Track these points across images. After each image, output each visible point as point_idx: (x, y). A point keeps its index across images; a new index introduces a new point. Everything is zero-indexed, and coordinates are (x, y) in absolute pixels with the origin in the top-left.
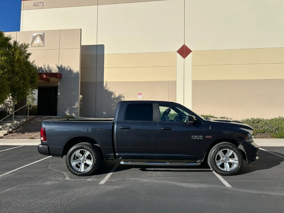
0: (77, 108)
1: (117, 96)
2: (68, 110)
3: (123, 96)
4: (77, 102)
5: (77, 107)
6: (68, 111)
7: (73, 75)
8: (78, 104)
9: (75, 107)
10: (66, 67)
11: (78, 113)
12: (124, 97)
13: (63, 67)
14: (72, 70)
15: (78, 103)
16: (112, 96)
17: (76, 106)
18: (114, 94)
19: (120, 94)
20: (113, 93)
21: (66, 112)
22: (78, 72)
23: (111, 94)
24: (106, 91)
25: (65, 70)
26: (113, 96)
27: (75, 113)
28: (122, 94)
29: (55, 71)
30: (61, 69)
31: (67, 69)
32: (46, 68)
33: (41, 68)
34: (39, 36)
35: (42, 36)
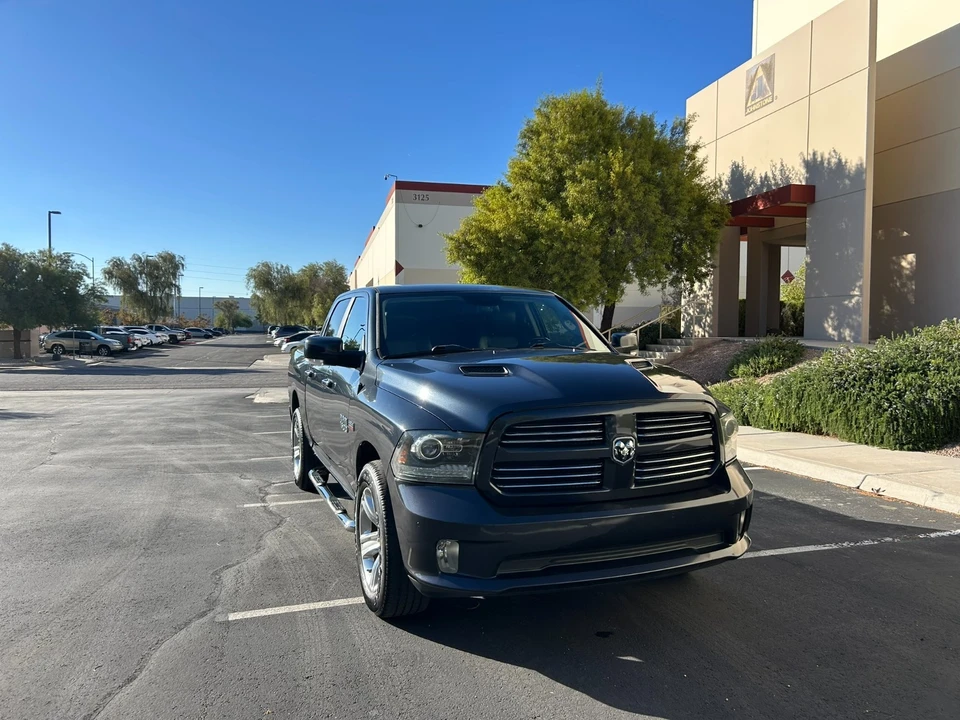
0: (856, 310)
2: (832, 315)
4: (858, 284)
5: (858, 303)
6: (832, 319)
7: (847, 182)
8: (861, 291)
9: (850, 305)
10: (826, 156)
11: (860, 325)
13: (819, 159)
14: (843, 161)
15: (860, 287)
17: (854, 301)
21: (826, 325)
22: (861, 165)
25: (823, 168)
27: (852, 328)
29: (799, 177)
30: (812, 166)
31: (829, 163)
32: (777, 173)
33: (766, 176)
34: (761, 73)
35: (768, 68)
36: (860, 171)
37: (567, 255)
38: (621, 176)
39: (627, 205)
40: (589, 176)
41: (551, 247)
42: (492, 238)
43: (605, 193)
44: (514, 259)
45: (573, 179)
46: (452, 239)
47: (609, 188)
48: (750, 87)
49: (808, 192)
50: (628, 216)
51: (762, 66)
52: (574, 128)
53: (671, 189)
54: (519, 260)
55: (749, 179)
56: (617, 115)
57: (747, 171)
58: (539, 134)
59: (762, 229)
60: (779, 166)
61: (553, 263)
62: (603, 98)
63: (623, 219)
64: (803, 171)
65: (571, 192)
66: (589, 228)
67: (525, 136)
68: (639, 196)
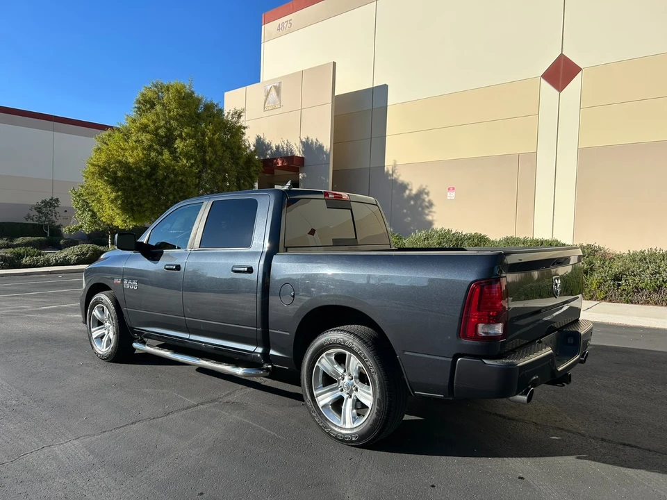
1: (414, 192)
3: (426, 191)
12: (427, 194)
16: (405, 191)
18: (410, 187)
19: (422, 186)
20: (408, 184)
23: (404, 187)
24: (394, 182)
26: (407, 192)
28: (424, 187)
30: (307, 145)
32: (285, 146)
33: (279, 146)
34: (273, 90)
35: (278, 88)
36: (327, 152)
37: (178, 183)
38: (211, 141)
39: (214, 157)
40: (192, 137)
41: (166, 178)
42: (126, 167)
43: (201, 148)
44: (143, 182)
45: (180, 136)
46: (93, 165)
47: (203, 146)
48: (267, 96)
49: (301, 160)
50: (215, 163)
51: (274, 86)
53: (236, 151)
54: (146, 183)
55: (268, 147)
56: (199, 100)
57: (267, 141)
58: (153, 106)
60: (286, 142)
61: (169, 187)
62: (192, 89)
63: (211, 165)
64: (301, 147)
65: (179, 144)
66: (190, 167)
67: (140, 103)
68: (219, 153)
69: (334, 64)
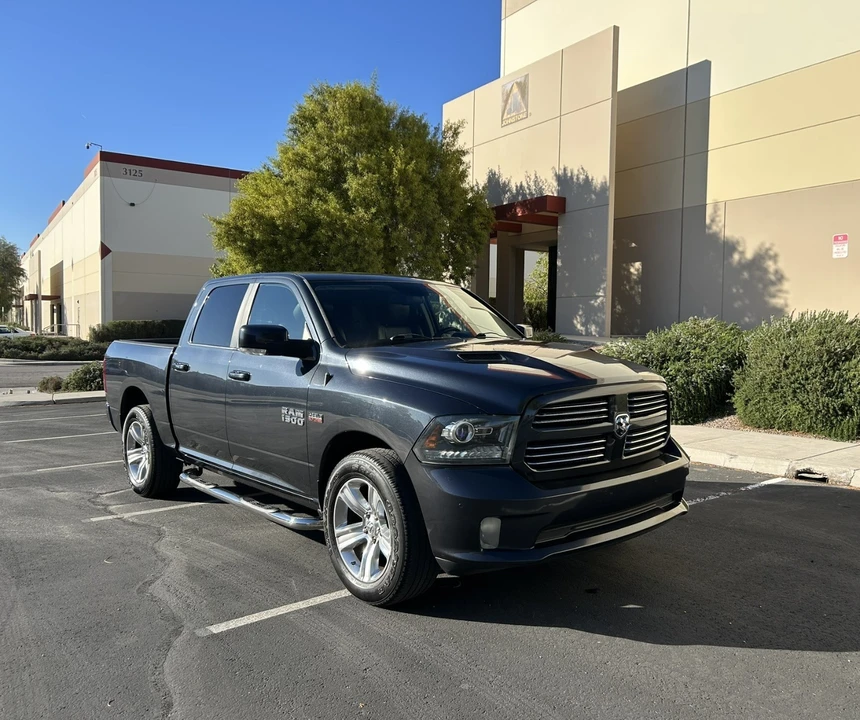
0: (601, 308)
1: (749, 255)
2: (580, 313)
3: (771, 253)
4: (602, 286)
5: (602, 303)
6: (580, 316)
7: (593, 196)
8: (605, 293)
9: (596, 304)
10: (576, 172)
11: (604, 322)
12: (775, 258)
13: (569, 175)
14: (590, 178)
15: (604, 289)
16: (731, 256)
17: (598, 301)
18: (740, 249)
19: (762, 244)
20: (738, 242)
21: (575, 322)
22: (606, 183)
23: (730, 247)
24: (715, 237)
25: (573, 182)
26: (736, 257)
27: (597, 324)
28: (767, 245)
29: (551, 189)
30: (563, 180)
31: (578, 179)
32: (532, 184)
33: (521, 186)
34: (516, 90)
35: (523, 87)
36: (604, 188)
37: (350, 248)
38: (402, 173)
39: (409, 202)
40: (369, 169)
41: (332, 239)
42: (270, 225)
43: (387, 188)
44: (293, 248)
45: (354, 170)
46: (219, 223)
47: (390, 184)
48: (506, 101)
49: (560, 203)
50: (410, 213)
51: (517, 83)
52: (353, 120)
53: (447, 191)
54: (299, 250)
55: (505, 188)
56: (391, 112)
57: (503, 179)
58: (313, 122)
59: (510, 234)
60: (533, 177)
61: (336, 255)
62: (378, 93)
63: (404, 216)
64: (555, 184)
65: (352, 184)
66: (371, 221)
67: (296, 122)
68: (418, 195)
69: (616, 29)
